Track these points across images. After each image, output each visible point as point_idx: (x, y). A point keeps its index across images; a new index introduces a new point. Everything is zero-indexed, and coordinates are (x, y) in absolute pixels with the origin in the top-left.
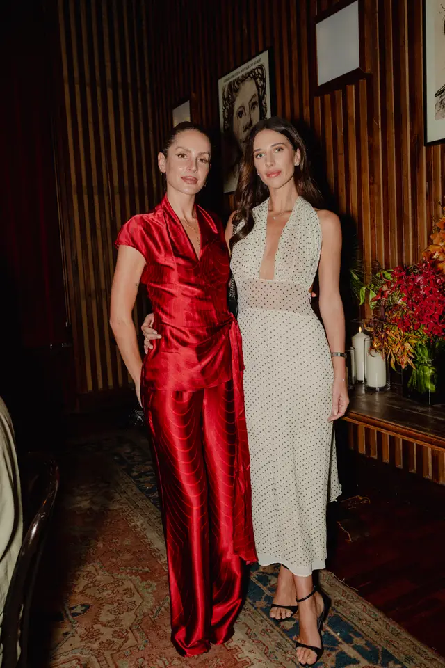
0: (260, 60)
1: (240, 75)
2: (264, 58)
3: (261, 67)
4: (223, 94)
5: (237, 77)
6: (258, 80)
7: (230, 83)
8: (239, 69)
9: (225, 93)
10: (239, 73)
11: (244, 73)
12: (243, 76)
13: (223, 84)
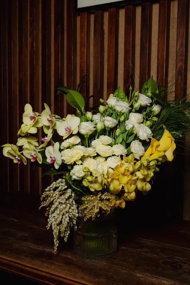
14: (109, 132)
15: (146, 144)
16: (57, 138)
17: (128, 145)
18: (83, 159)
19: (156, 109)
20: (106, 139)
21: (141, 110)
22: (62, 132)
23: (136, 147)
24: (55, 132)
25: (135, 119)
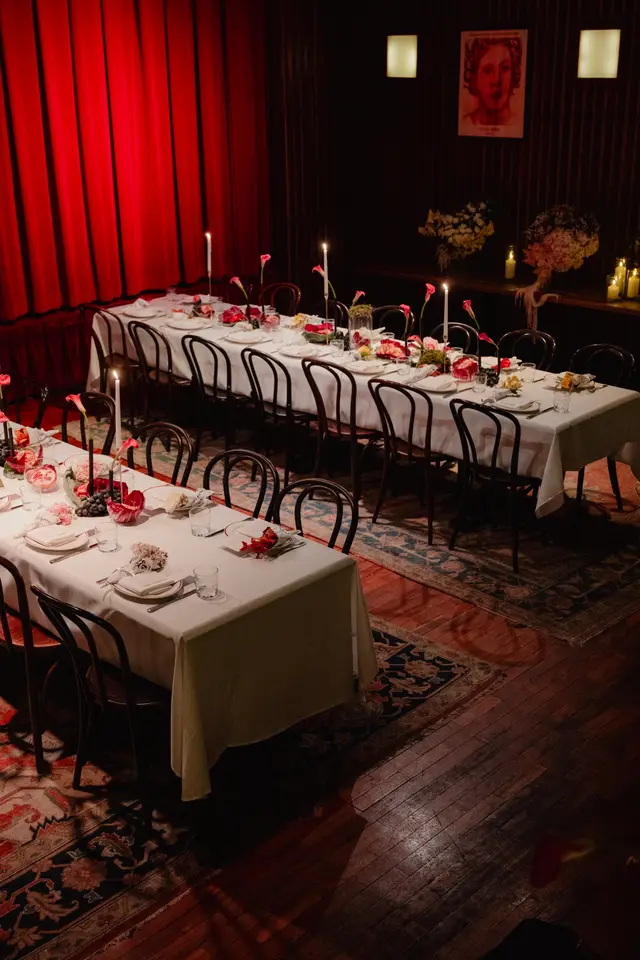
0: (516, 34)
1: (491, 37)
2: (523, 35)
3: (518, 40)
4: (467, 45)
5: (486, 37)
6: (513, 49)
7: (477, 40)
8: (491, 32)
9: (470, 45)
10: (488, 34)
11: (497, 37)
12: (494, 39)
13: (467, 37)
14: (465, 222)
15: (481, 228)
16: (443, 225)
17: (473, 229)
18: (453, 234)
19: (489, 210)
20: (463, 226)
21: (481, 212)
22: (445, 222)
23: (477, 230)
24: (442, 223)
25: (478, 215)
